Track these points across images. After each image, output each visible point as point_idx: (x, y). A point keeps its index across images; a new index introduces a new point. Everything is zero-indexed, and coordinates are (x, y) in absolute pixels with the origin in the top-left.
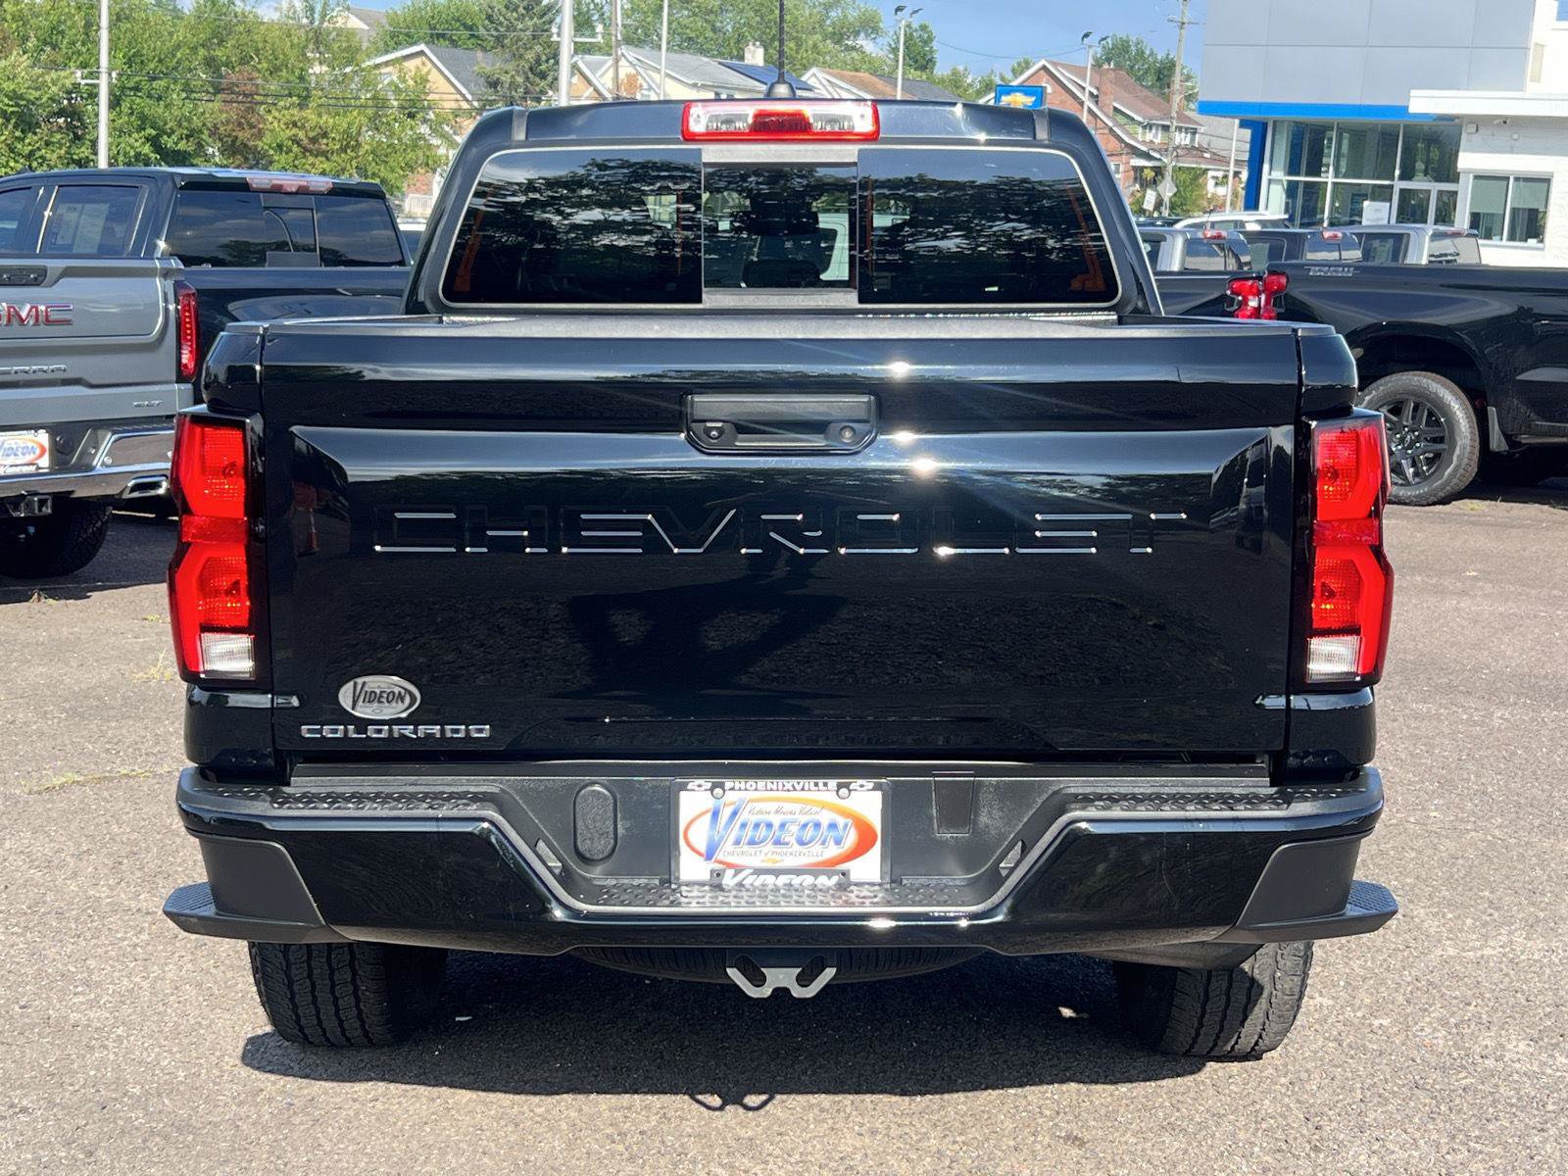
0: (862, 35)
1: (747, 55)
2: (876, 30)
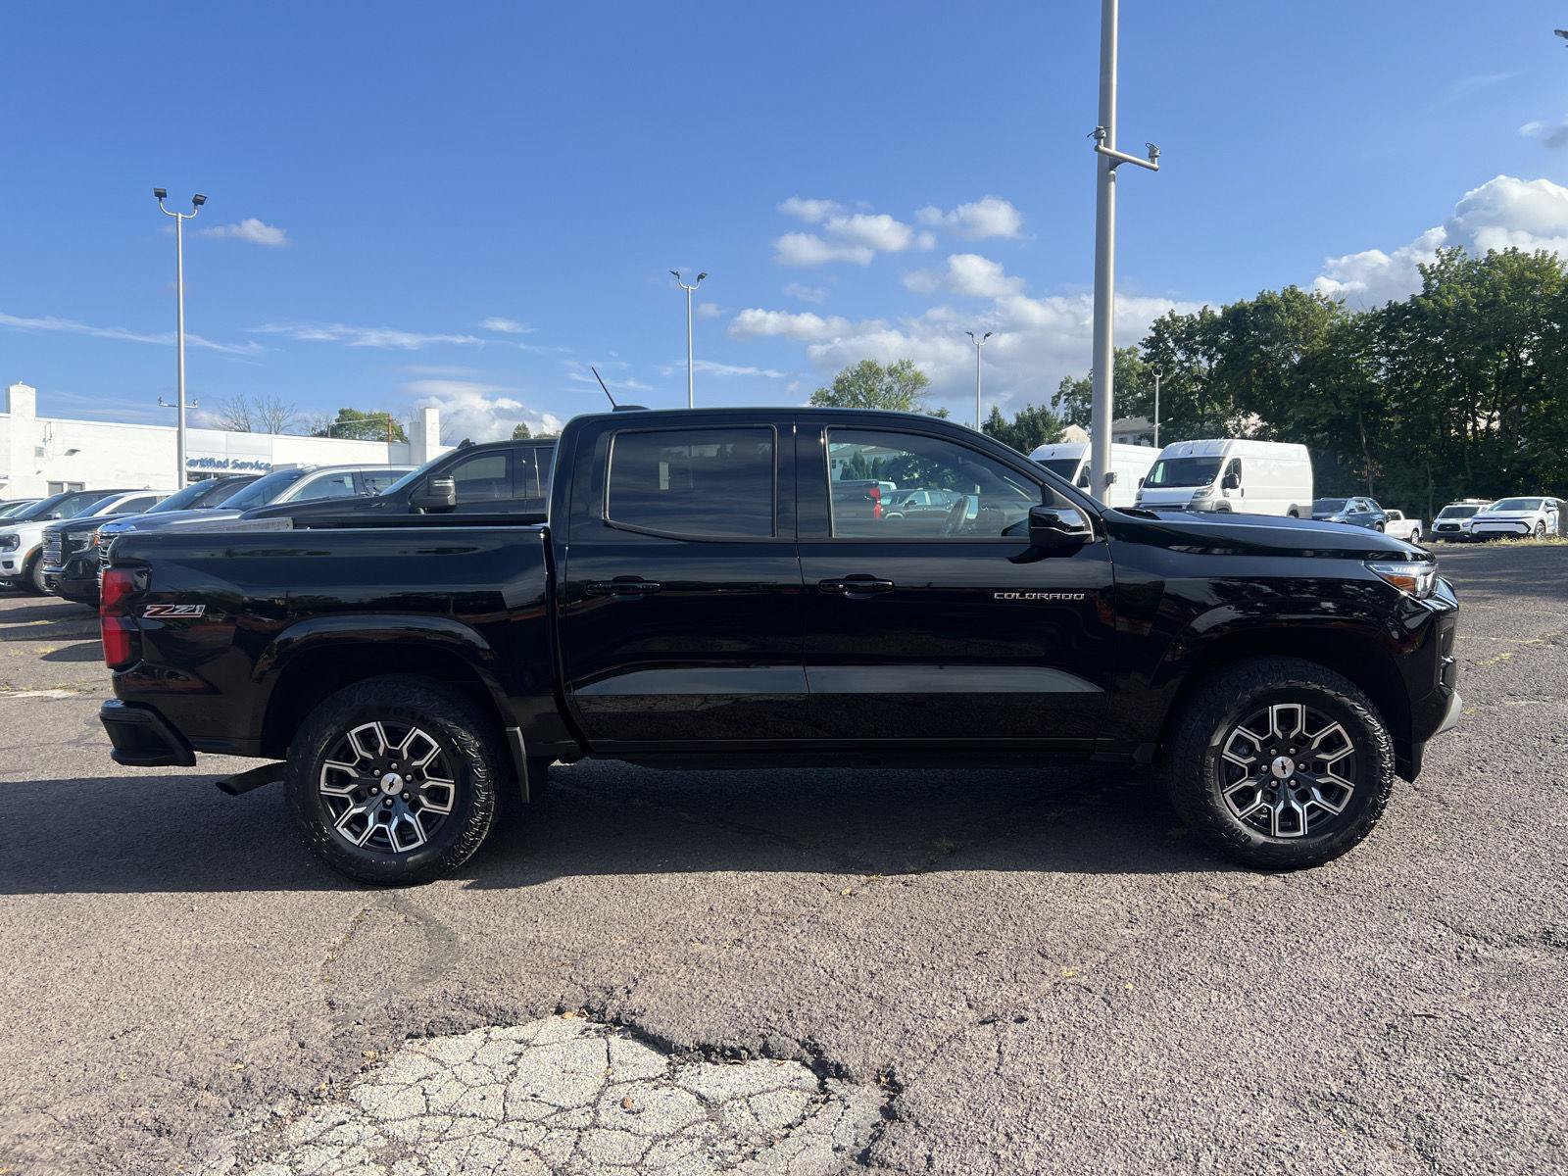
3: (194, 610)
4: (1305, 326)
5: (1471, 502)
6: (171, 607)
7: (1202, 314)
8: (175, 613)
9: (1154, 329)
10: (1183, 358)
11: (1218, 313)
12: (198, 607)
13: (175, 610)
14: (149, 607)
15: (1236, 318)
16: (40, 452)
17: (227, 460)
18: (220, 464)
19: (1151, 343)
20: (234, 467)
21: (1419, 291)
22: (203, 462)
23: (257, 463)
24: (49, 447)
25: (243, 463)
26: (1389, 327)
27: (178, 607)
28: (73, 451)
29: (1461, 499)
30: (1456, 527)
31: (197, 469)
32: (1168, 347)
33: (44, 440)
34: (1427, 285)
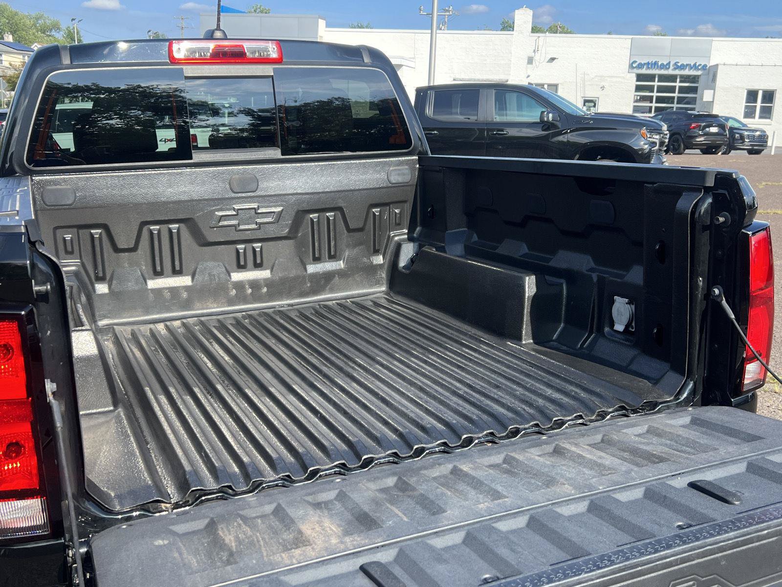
0: (53, 30)
1: (5, 38)
2: (58, 28)
16: (530, 61)
17: (669, 63)
18: (663, 67)
20: (675, 69)
22: (648, 65)
23: (695, 64)
24: (537, 57)
25: (682, 65)
28: (553, 59)
31: (644, 71)
33: (534, 51)
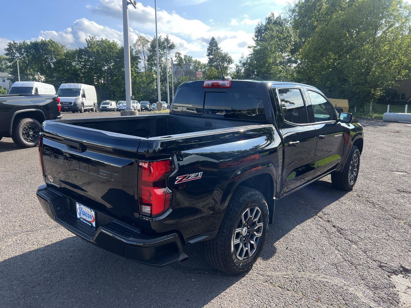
3: (198, 175)
4: (57, 51)
5: (108, 101)
6: (187, 176)
7: (24, 43)
8: (189, 178)
9: (8, 45)
10: (19, 56)
11: (29, 43)
12: (199, 173)
13: (189, 177)
14: (177, 178)
15: (35, 46)
19: (8, 50)
21: (86, 46)
26: (79, 54)
27: (190, 175)
29: (105, 100)
30: (106, 107)
32: (13, 52)
34: (88, 45)
